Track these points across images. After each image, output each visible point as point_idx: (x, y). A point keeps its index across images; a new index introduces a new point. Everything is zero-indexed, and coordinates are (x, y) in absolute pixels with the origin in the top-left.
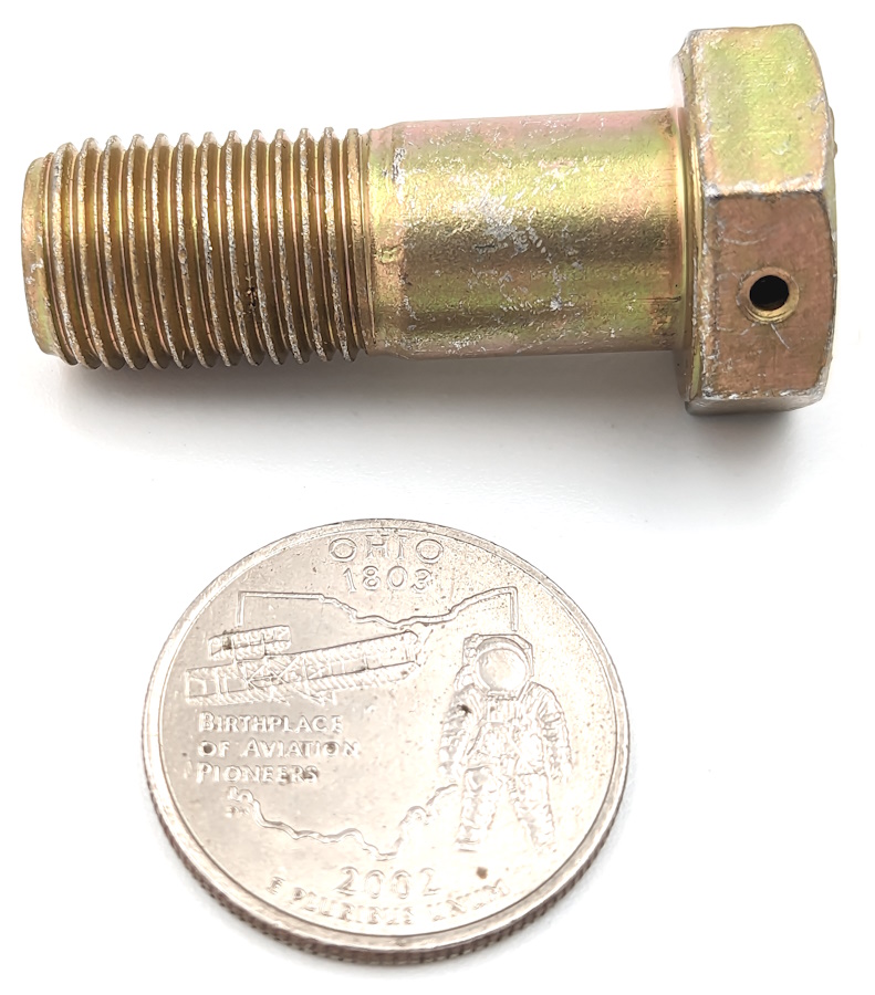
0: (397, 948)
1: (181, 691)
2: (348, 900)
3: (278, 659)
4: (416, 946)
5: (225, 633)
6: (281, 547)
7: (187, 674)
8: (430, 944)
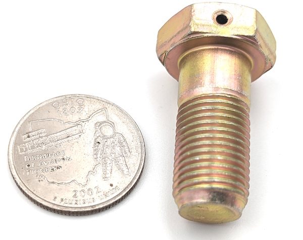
0: (93, 209)
1: (18, 151)
2: (76, 199)
3: (44, 138)
4: (97, 207)
5: (27, 133)
6: (38, 107)
7: (18, 146)
8: (101, 206)
